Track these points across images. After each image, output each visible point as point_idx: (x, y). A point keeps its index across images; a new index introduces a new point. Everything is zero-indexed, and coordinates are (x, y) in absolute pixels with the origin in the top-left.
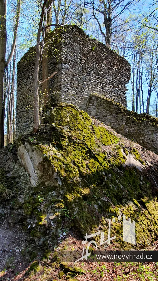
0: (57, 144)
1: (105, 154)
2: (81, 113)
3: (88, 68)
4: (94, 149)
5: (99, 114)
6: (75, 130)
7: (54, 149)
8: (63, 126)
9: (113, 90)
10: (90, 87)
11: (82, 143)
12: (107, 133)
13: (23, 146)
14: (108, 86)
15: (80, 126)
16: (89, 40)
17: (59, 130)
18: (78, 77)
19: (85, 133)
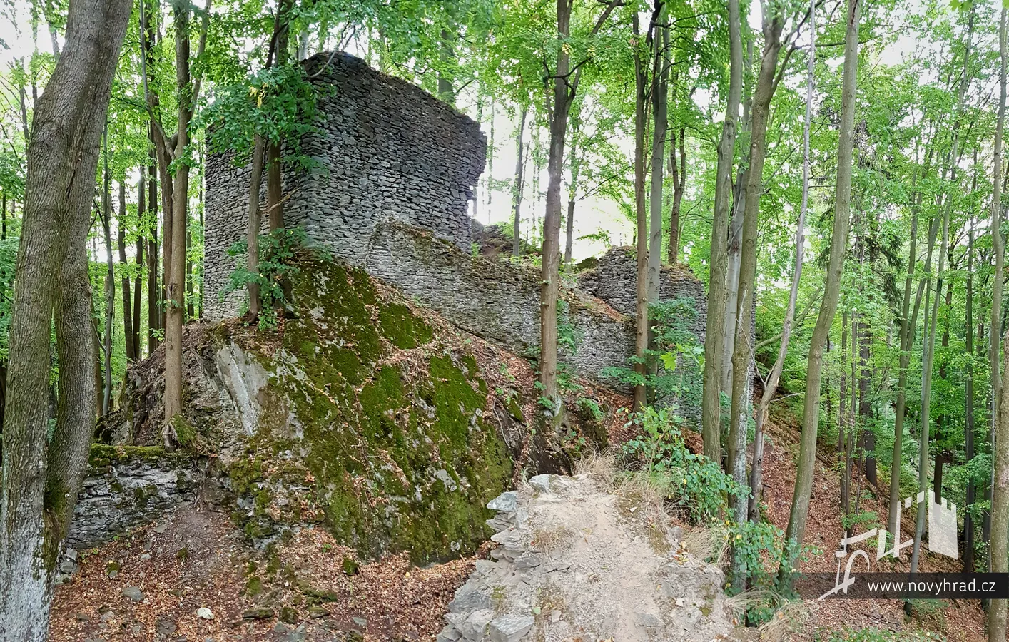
3: (374, 154)
5: (396, 268)
9: (436, 203)
10: (378, 203)
13: (228, 349)
18: (349, 181)
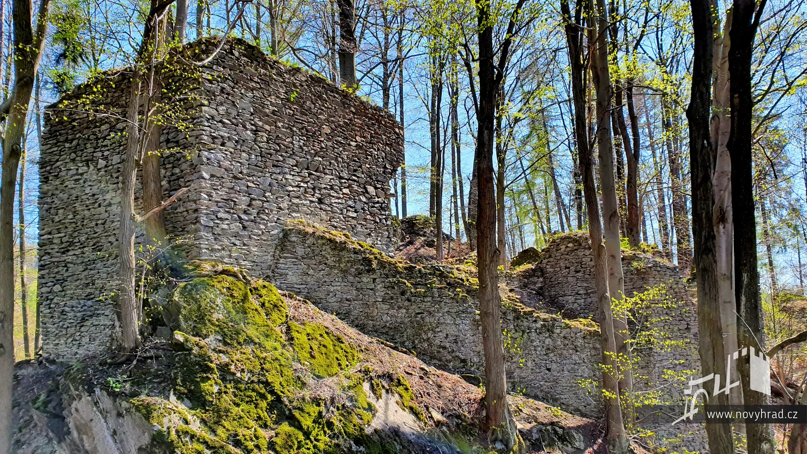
0: (190, 391)
1: (318, 405)
2: (256, 289)
3: (277, 151)
4: (290, 394)
5: (309, 279)
6: (239, 343)
7: (182, 407)
8: (206, 336)
9: (350, 203)
10: (284, 205)
11: (259, 382)
12: (328, 341)
13: (89, 398)
14: (335, 195)
15: (252, 332)
16: (280, 74)
17: (195, 350)
18: (249, 181)
19: (266, 351)
